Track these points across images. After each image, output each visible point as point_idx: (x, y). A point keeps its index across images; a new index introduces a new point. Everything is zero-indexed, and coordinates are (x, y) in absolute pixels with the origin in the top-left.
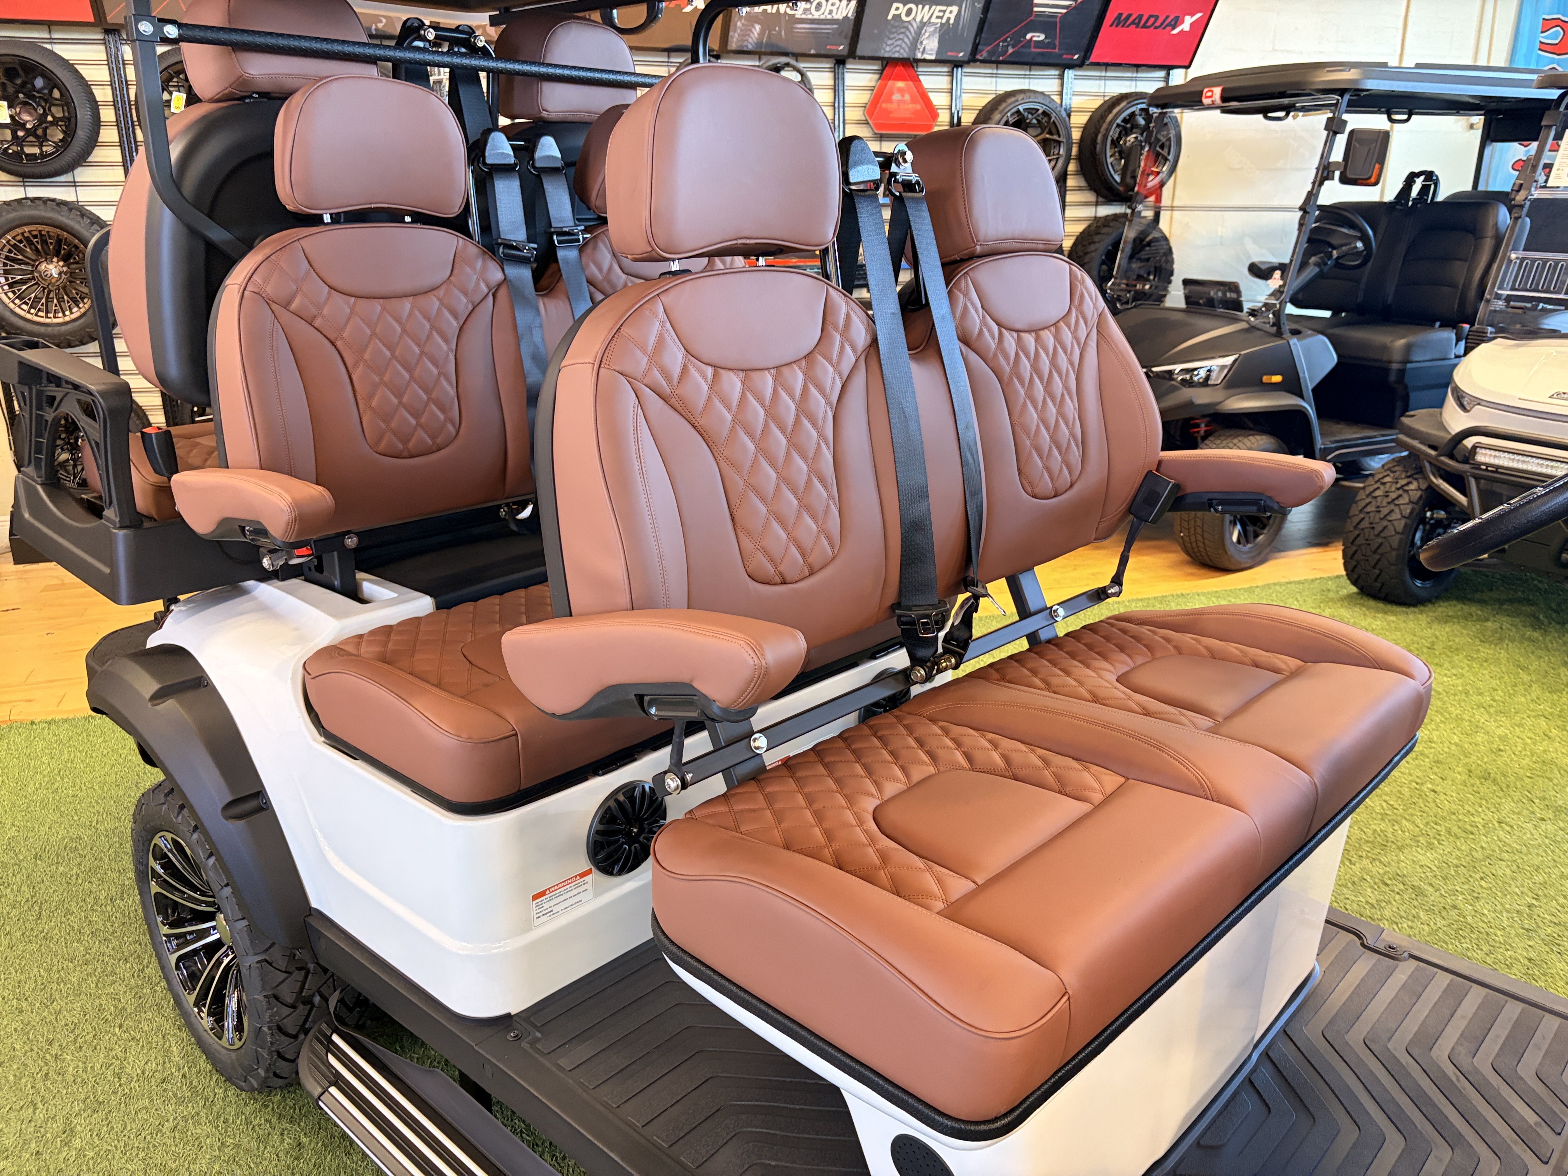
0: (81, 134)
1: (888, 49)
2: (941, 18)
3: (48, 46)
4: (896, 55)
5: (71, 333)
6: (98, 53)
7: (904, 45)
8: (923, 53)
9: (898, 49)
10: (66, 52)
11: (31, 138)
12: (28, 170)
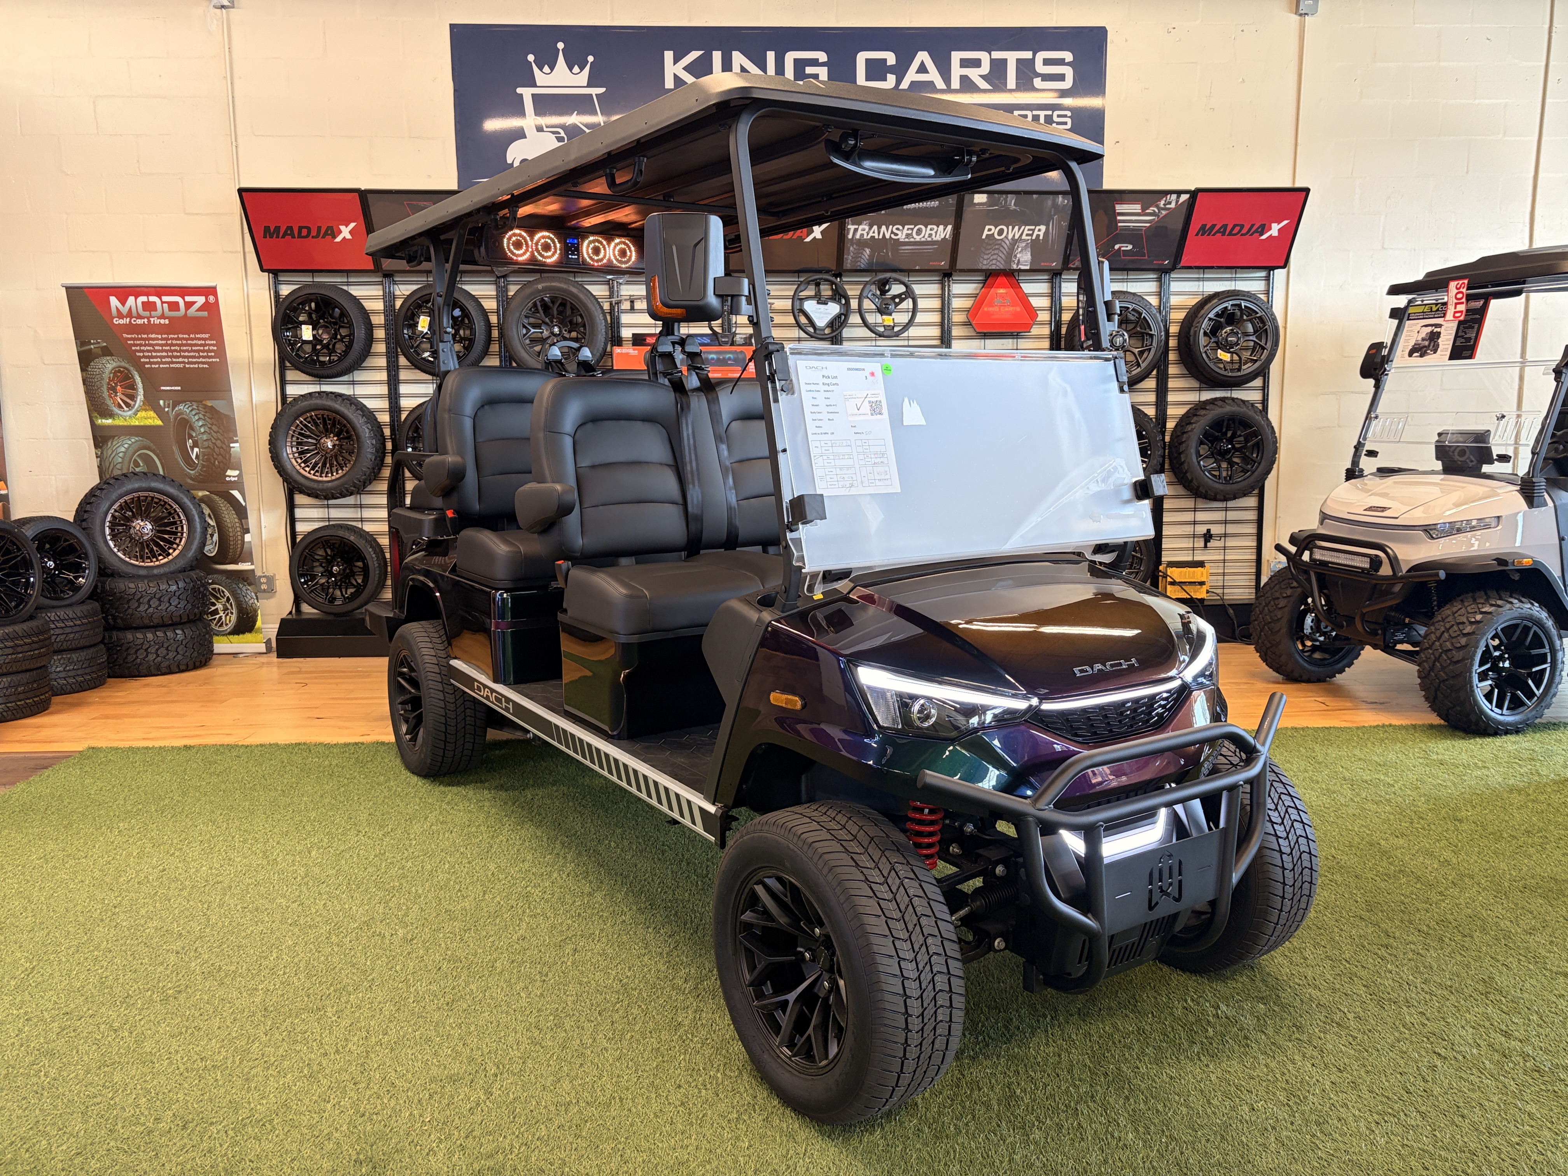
0: (357, 346)
1: (985, 262)
2: (1032, 235)
3: (345, 288)
4: (994, 267)
5: (335, 489)
6: (377, 291)
7: (999, 259)
8: (1018, 265)
9: (994, 262)
10: (356, 291)
11: (325, 351)
12: (320, 372)
